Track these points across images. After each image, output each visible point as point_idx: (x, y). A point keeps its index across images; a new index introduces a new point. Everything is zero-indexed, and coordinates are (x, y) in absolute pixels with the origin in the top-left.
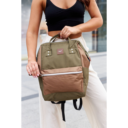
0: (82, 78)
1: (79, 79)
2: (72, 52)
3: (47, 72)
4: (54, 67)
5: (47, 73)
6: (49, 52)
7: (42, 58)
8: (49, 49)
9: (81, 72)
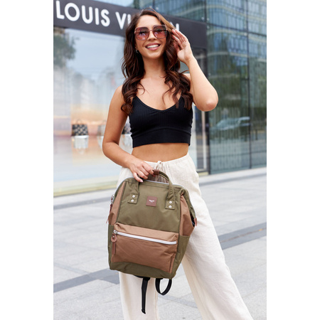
0: (175, 252)
1: (168, 252)
2: (170, 207)
3: (123, 229)
4: (136, 222)
5: (123, 231)
6: (134, 196)
7: (121, 203)
8: (135, 192)
9: (175, 243)
